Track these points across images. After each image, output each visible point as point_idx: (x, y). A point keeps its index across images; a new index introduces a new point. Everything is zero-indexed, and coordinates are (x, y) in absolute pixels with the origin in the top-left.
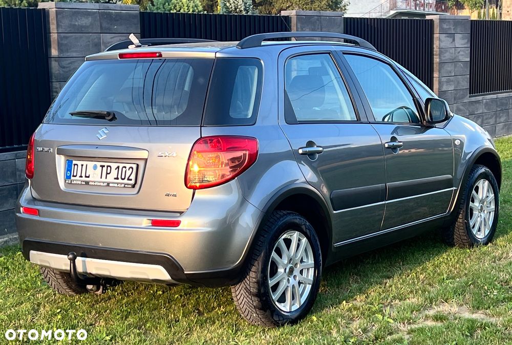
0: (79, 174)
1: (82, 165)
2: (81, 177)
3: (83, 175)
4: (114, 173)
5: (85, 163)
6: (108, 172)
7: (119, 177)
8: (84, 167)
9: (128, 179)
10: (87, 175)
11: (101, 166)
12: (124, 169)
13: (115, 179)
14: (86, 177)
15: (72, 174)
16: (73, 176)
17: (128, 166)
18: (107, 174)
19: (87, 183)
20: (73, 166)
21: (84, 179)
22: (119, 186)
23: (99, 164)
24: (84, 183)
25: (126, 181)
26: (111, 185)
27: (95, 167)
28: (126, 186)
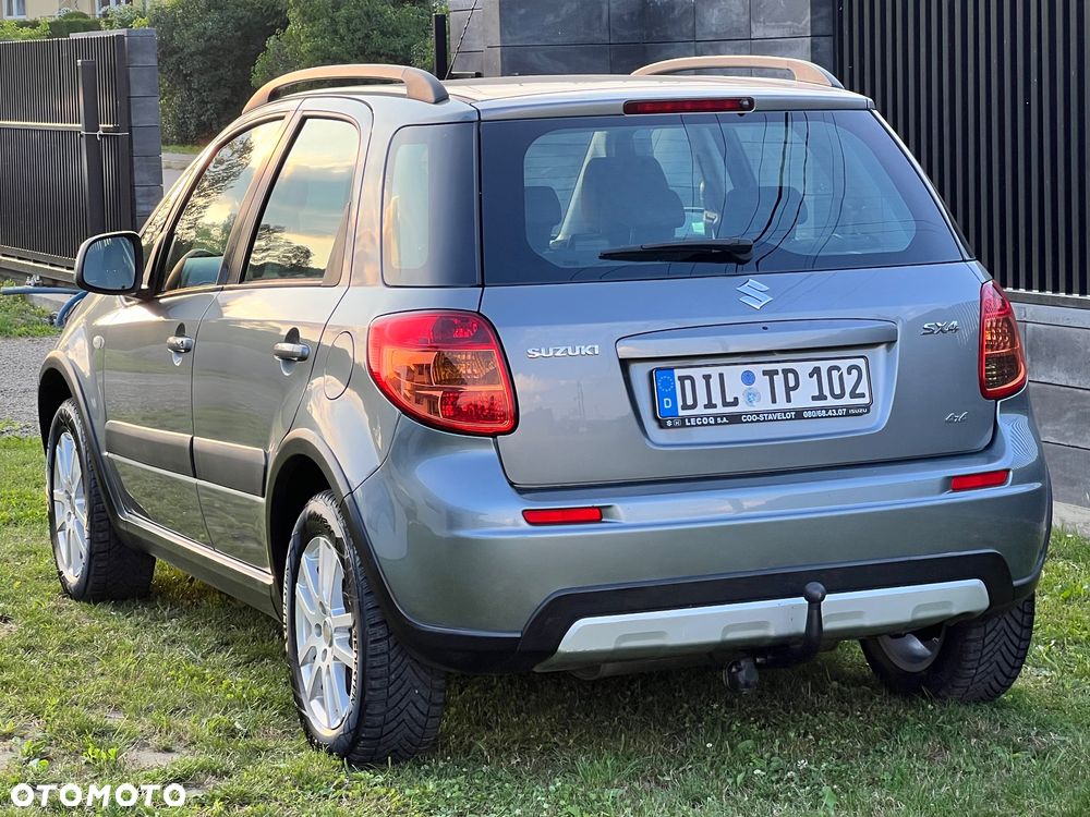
0: (702, 399)
1: (707, 378)
2: (710, 405)
3: (717, 399)
4: (809, 387)
5: (714, 372)
6: (792, 384)
7: (826, 392)
8: (715, 383)
9: (853, 395)
10: (730, 399)
11: (765, 373)
12: (835, 374)
13: (814, 398)
14: (725, 404)
15: (680, 403)
16: (685, 407)
17: (844, 365)
18: (788, 390)
19: (735, 419)
20: (678, 383)
21: (720, 410)
22: (830, 413)
23: (757, 370)
24: (725, 420)
25: (847, 400)
26: (806, 414)
27: (748, 378)
28: (852, 411)
